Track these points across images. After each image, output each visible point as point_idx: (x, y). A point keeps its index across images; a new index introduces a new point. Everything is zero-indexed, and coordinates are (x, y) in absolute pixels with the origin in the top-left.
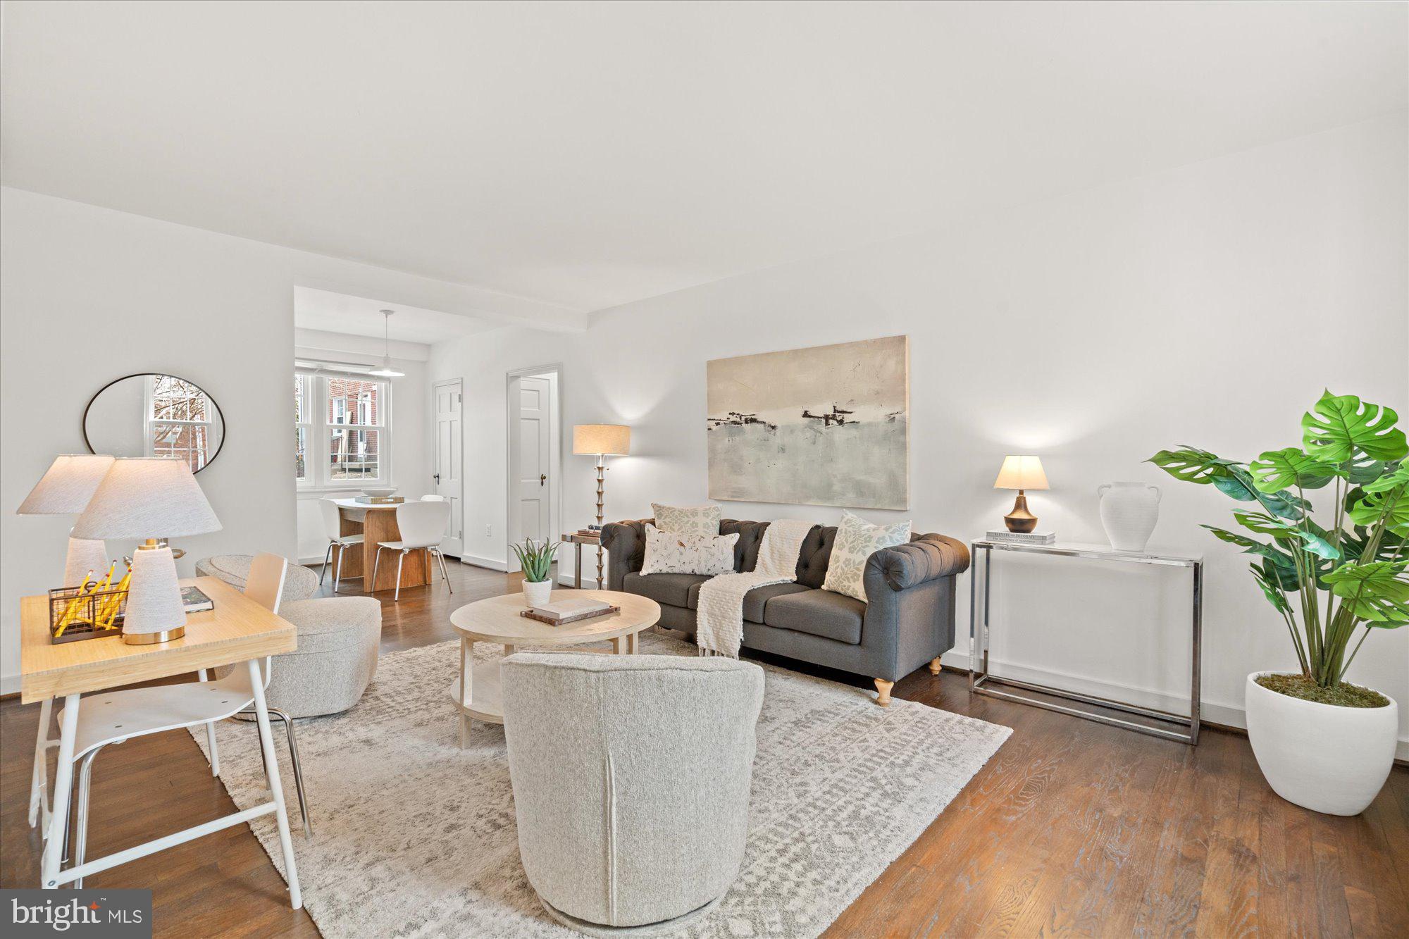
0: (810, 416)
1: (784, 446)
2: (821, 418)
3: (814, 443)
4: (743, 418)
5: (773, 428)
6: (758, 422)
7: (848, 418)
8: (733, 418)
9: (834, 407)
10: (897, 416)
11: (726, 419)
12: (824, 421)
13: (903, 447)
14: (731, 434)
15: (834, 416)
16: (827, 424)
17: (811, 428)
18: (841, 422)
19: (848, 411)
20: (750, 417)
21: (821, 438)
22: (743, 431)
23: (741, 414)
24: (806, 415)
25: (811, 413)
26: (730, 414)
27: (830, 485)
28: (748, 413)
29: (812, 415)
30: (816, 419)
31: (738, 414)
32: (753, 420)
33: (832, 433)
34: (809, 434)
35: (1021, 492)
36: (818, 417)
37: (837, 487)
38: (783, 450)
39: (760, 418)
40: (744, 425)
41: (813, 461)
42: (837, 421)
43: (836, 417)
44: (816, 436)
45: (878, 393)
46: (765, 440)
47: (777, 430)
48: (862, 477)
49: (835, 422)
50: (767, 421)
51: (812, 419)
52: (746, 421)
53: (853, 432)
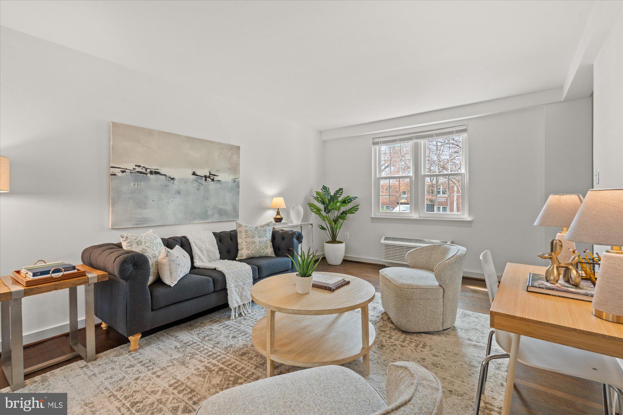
0: (197, 175)
1: (180, 190)
2: (203, 177)
3: (198, 189)
4: (148, 171)
5: (173, 179)
6: (161, 174)
7: (216, 178)
8: (138, 169)
9: (210, 172)
10: (236, 180)
11: (132, 169)
12: (204, 178)
13: (238, 193)
14: (136, 180)
15: (210, 176)
16: (206, 180)
17: (197, 181)
18: (213, 180)
19: (217, 175)
20: (155, 170)
21: (202, 187)
22: (149, 179)
23: (147, 167)
24: (194, 174)
25: (199, 173)
26: (136, 166)
27: (206, 212)
28: (153, 167)
29: (198, 174)
30: (200, 177)
31: (144, 167)
32: (157, 173)
33: (208, 185)
34: (195, 184)
35: (278, 209)
36: (201, 176)
37: (210, 213)
38: (179, 192)
39: (162, 172)
40: (149, 175)
41: (198, 199)
42: (211, 179)
43: (210, 177)
44: (199, 186)
45: (229, 169)
46: (165, 186)
47: (175, 181)
48: (222, 207)
49: (210, 180)
50: (168, 175)
51: (197, 176)
52: (151, 173)
53: (218, 185)
